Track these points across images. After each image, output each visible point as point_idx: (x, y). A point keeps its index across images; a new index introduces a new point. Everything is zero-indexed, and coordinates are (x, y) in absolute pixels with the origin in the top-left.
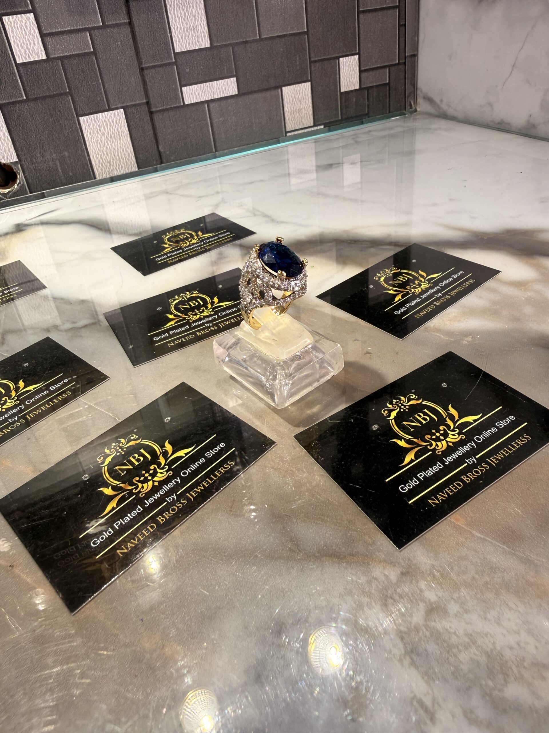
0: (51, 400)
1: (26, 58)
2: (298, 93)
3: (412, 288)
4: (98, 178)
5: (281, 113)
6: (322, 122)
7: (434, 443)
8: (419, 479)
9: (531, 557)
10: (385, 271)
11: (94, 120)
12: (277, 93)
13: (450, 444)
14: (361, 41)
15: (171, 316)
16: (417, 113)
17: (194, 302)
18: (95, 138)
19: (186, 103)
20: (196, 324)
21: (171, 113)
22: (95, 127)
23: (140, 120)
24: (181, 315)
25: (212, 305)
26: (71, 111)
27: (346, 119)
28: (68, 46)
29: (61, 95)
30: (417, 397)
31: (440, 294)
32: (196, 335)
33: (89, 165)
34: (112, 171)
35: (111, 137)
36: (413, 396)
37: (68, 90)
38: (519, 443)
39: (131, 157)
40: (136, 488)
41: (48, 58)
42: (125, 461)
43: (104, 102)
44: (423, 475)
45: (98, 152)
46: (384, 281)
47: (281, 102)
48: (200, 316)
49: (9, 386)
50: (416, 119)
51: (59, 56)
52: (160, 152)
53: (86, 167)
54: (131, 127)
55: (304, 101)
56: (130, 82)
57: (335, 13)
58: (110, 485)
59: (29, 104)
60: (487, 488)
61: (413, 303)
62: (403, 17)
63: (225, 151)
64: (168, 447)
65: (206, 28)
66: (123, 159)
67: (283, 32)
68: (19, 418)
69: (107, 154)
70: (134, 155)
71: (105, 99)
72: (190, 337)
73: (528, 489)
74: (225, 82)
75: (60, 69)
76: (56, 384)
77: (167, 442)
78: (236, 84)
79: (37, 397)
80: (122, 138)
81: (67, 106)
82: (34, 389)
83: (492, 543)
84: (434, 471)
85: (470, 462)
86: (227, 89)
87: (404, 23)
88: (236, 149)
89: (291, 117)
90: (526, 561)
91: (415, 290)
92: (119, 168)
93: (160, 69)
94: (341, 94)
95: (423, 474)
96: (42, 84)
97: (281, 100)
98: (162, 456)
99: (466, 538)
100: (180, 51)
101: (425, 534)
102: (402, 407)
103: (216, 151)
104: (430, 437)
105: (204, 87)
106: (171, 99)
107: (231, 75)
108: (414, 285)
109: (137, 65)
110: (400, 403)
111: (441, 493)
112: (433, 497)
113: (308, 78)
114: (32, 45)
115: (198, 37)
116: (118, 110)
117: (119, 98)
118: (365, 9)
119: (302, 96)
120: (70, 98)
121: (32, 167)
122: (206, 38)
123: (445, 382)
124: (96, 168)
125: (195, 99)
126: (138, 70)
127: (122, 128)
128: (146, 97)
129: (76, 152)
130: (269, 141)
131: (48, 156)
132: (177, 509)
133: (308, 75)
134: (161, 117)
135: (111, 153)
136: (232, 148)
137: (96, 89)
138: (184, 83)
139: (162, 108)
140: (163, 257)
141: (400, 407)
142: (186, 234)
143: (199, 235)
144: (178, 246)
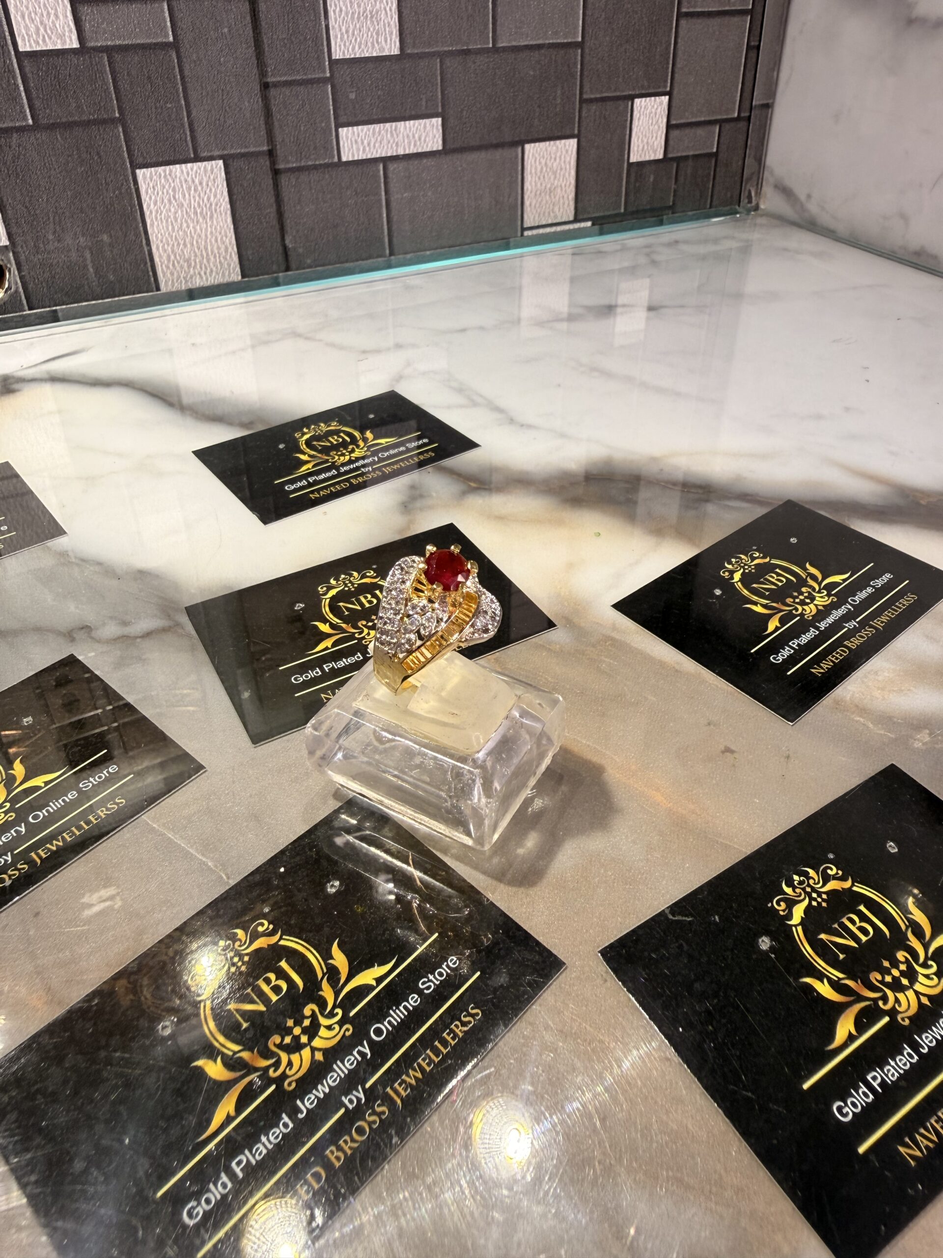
0: (83, 816)
1: (38, 43)
2: (553, 156)
3: (797, 603)
4: (164, 289)
5: (517, 193)
6: (590, 216)
7: (889, 993)
8: (871, 1088)
10: (740, 558)
11: (165, 176)
12: (513, 155)
13: (925, 1000)
14: (676, 70)
15: (324, 628)
16: (759, 212)
17: (369, 596)
18: (164, 211)
19: (344, 159)
21: (315, 176)
22: (165, 191)
23: (254, 184)
24: (344, 625)
26: (120, 154)
27: (633, 213)
28: (124, 27)
29: (104, 122)
30: (840, 872)
31: (852, 624)
33: (149, 264)
34: (191, 277)
35: (196, 213)
36: (832, 869)
37: (117, 115)
39: (231, 254)
40: (277, 1065)
41: (84, 49)
42: (249, 990)
43: (187, 145)
44: (879, 1079)
45: (167, 239)
46: (740, 580)
47: (520, 173)
50: (755, 225)
51: (104, 44)
52: (285, 248)
53: (142, 266)
54: (234, 197)
55: (562, 173)
56: (241, 109)
57: (637, 13)
58: (219, 1052)
59: (38, 136)
61: (805, 639)
62: (756, 31)
63: (409, 256)
64: (340, 960)
65: (396, 17)
66: (215, 257)
67: (539, 39)
69: (185, 245)
70: (235, 249)
71: (189, 138)
74: (420, 124)
75: (105, 71)
76: (93, 777)
77: (335, 945)
78: (441, 131)
79: (54, 806)
80: (215, 216)
81: (114, 143)
82: (46, 783)
84: (900, 1068)
86: (423, 139)
87: (757, 43)
88: (428, 253)
89: (534, 202)
91: (803, 609)
92: (205, 273)
93: (301, 89)
94: (630, 165)
95: (878, 1074)
96: (67, 97)
97: (520, 168)
98: (328, 980)
100: (341, 57)
102: (814, 895)
103: (391, 254)
104: (879, 977)
105: (380, 132)
106: (315, 148)
107: (432, 111)
108: (801, 597)
109: (257, 76)
110: (809, 885)
112: (907, 1140)
113: (574, 130)
114: (52, 17)
115: (378, 34)
116: (213, 162)
117: (216, 139)
118: (691, 10)
119: (559, 163)
120: (121, 130)
121: (36, 259)
122: (394, 36)
123: (892, 841)
124: (162, 269)
125: (361, 153)
126: (257, 87)
127: (218, 196)
128: (268, 142)
129: (125, 236)
130: (490, 244)
131: (69, 240)
132: (368, 1130)
133: (574, 124)
134: (293, 181)
135: (192, 245)
136: (421, 251)
137: (173, 117)
138: (343, 119)
139: (298, 165)
140: (299, 484)
141: (809, 895)
142: (342, 434)
143: (367, 439)
144: (327, 461)
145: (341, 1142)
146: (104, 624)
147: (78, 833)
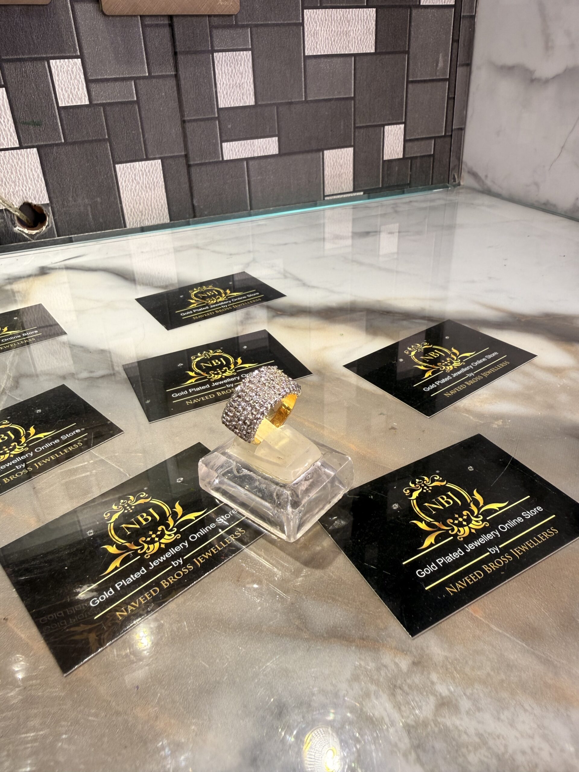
0: (62, 450)
1: (68, 102)
2: (338, 157)
3: (443, 365)
4: (128, 226)
5: (319, 176)
6: (362, 189)
7: (456, 528)
8: (437, 565)
9: (551, 657)
10: (416, 345)
12: (318, 156)
13: (473, 531)
14: (408, 111)
15: (192, 374)
16: (461, 186)
17: (217, 361)
18: (130, 186)
19: (225, 159)
20: (217, 384)
21: (209, 168)
22: (130, 176)
23: (177, 172)
24: (202, 373)
25: (235, 366)
26: (107, 157)
27: (387, 187)
28: (112, 94)
29: (100, 140)
30: (441, 478)
31: (472, 374)
32: (216, 395)
33: (121, 213)
34: (143, 221)
35: (146, 187)
36: (437, 477)
37: (107, 137)
38: (546, 536)
39: (164, 208)
40: (142, 549)
41: (91, 105)
42: (133, 520)
43: (142, 152)
45: (130, 200)
46: (414, 355)
47: (321, 165)
48: (222, 375)
49: (19, 432)
50: (459, 193)
51: (102, 102)
52: (193, 206)
53: (117, 214)
54: (167, 179)
55: (345, 166)
56: (171, 134)
57: (384, 81)
58: (115, 543)
59: (66, 148)
60: (509, 580)
61: (443, 381)
62: (452, 90)
63: (260, 210)
64: (179, 509)
65: (252, 86)
66: (156, 210)
67: (330, 96)
68: (27, 466)
69: (140, 204)
70: (167, 206)
71: (143, 149)
72: (209, 397)
73: (552, 585)
74: (266, 141)
75: (102, 116)
76: (68, 434)
77: (178, 503)
78: (277, 144)
79: (47, 445)
80: (156, 188)
81: (105, 152)
82: (44, 437)
83: (510, 639)
84: (454, 557)
85: (493, 551)
86: (268, 148)
87: (453, 96)
88: (270, 207)
89: (330, 181)
90: (546, 662)
92: (151, 219)
93: (202, 123)
94: (384, 161)
95: (442, 560)
96: (82, 129)
97: (321, 163)
98: (172, 517)
99: (484, 632)
100: (223, 107)
101: (440, 623)
102: (425, 487)
103: (251, 209)
104: (452, 521)
105: (244, 145)
106: (210, 153)
107: (273, 134)
108: (446, 363)
109: (179, 117)
110: (423, 483)
111: (460, 582)
112: (451, 585)
113: (351, 143)
114: (76, 89)
115: (243, 95)
116: (156, 161)
117: (157, 149)
118: (414, 79)
119: (344, 161)
120: (108, 144)
121: (63, 210)
122: (251, 96)
123: (471, 466)
124: (128, 216)
125: (234, 156)
126: (179, 122)
127: (158, 178)
128: (185, 150)
129: (109, 199)
130: (306, 204)
131: (80, 201)
132: (182, 574)
133: (351, 140)
134: (198, 171)
135: (144, 203)
136: (266, 208)
137: (135, 138)
138: (224, 139)
139: (201, 162)
140: (188, 313)
141: (423, 487)
142: (214, 291)
143: (227, 293)
144: (204, 303)
145: (169, 579)
146: (81, 372)
147: (58, 456)
